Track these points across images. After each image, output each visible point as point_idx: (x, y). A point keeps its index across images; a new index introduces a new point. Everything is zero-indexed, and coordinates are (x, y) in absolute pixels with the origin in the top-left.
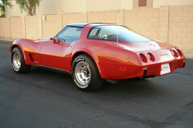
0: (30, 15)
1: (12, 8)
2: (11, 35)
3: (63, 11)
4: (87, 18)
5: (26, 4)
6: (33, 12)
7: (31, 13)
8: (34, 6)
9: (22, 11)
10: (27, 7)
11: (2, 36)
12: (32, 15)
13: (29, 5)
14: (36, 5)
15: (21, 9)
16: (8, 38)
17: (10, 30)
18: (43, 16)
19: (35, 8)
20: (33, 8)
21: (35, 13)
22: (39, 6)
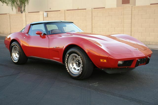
0: (20, 12)
1: (8, 5)
2: (11, 31)
3: (50, 9)
4: (91, 14)
5: (16, 2)
6: (23, 9)
7: (21, 10)
8: (23, 4)
9: (12, 9)
10: (18, 4)
11: (2, 32)
12: (22, 12)
13: (19, 3)
14: (26, 3)
15: (11, 7)
16: (8, 34)
17: (10, 26)
18: (44, 13)
19: (25, 6)
20: (22, 6)
21: (25, 10)
22: (28, 4)
